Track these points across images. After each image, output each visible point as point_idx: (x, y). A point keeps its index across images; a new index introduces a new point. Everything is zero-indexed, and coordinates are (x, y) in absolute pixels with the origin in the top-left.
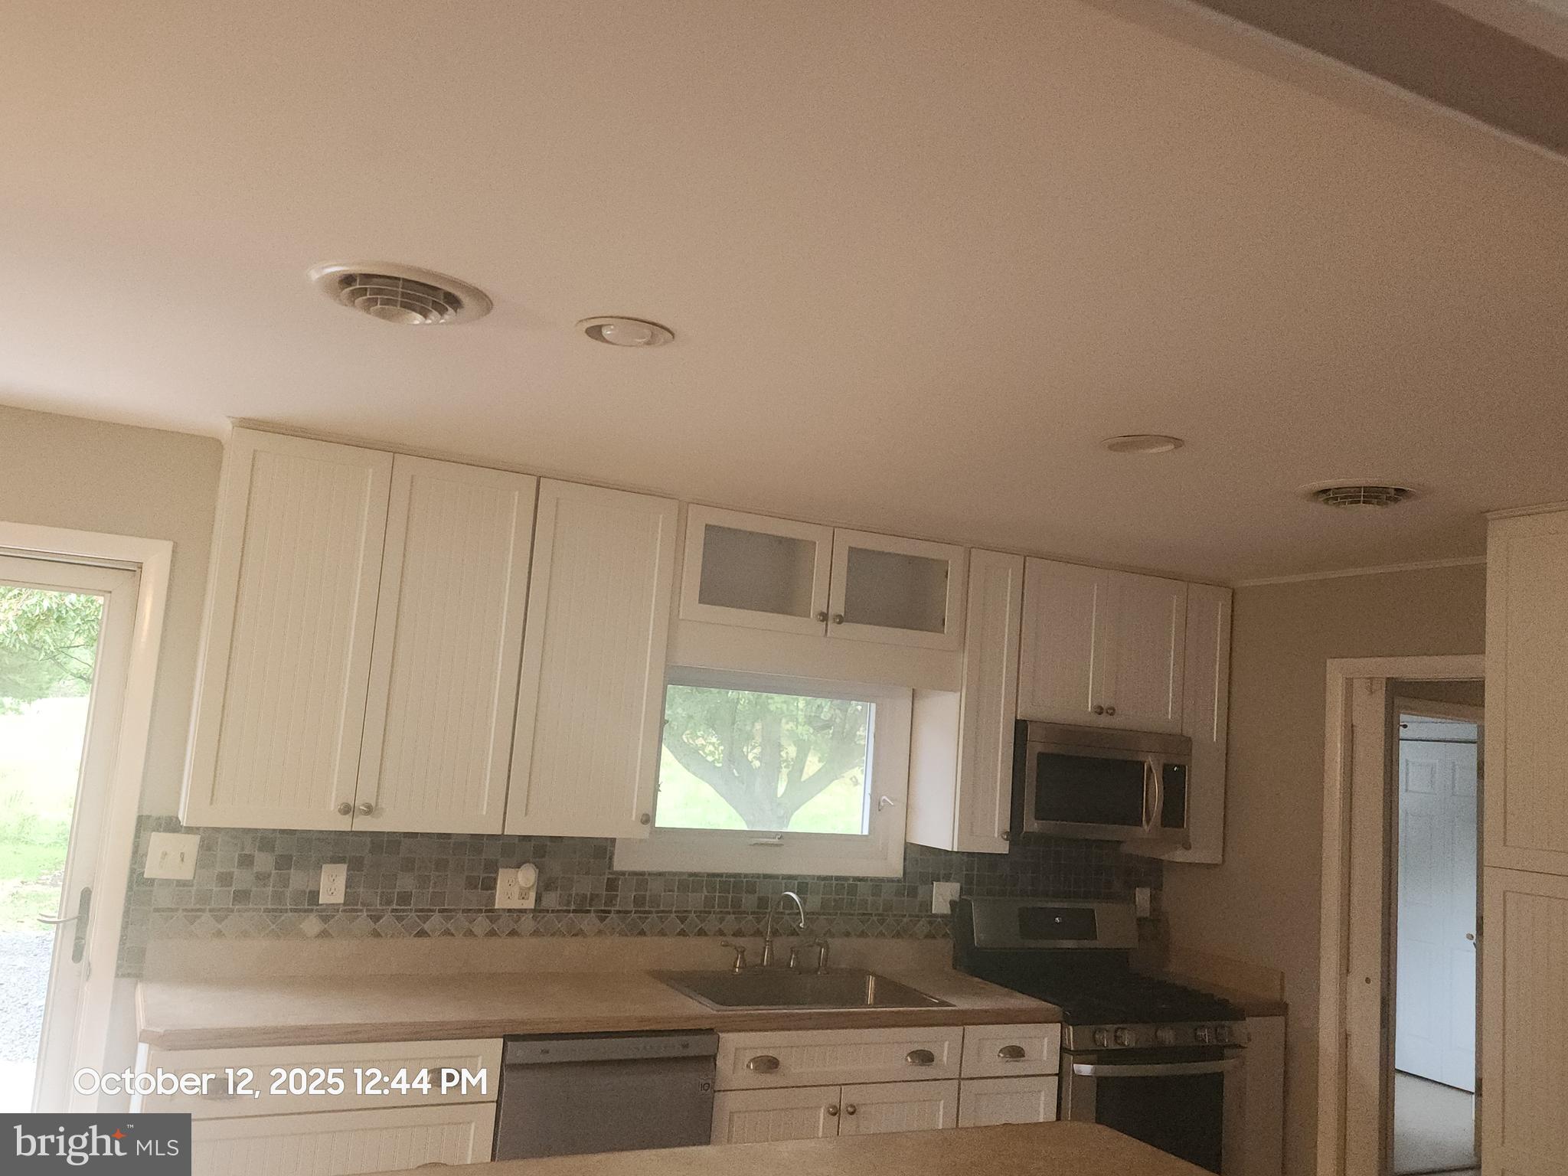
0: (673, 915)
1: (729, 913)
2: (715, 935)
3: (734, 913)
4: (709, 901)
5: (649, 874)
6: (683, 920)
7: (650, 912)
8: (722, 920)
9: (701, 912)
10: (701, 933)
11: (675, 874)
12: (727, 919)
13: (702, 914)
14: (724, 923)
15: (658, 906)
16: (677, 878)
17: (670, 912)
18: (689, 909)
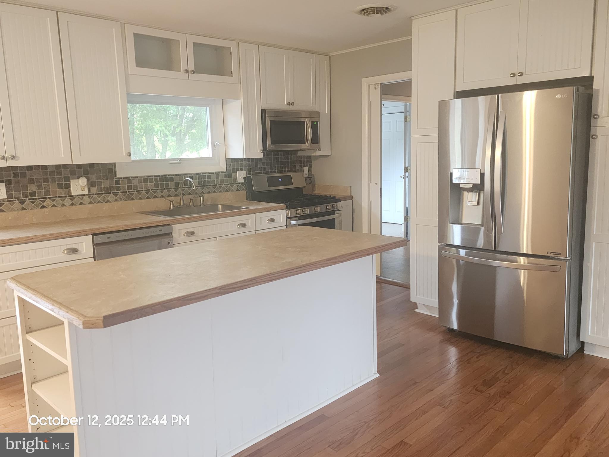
0: (143, 192)
1: (164, 189)
2: (160, 197)
3: (166, 189)
4: (156, 186)
5: (132, 178)
6: (147, 193)
7: (134, 191)
8: (162, 192)
9: (154, 189)
10: (155, 197)
11: (142, 177)
12: (164, 191)
13: (155, 191)
14: (163, 193)
15: (137, 189)
16: (143, 178)
17: (142, 191)
18: (149, 189)
